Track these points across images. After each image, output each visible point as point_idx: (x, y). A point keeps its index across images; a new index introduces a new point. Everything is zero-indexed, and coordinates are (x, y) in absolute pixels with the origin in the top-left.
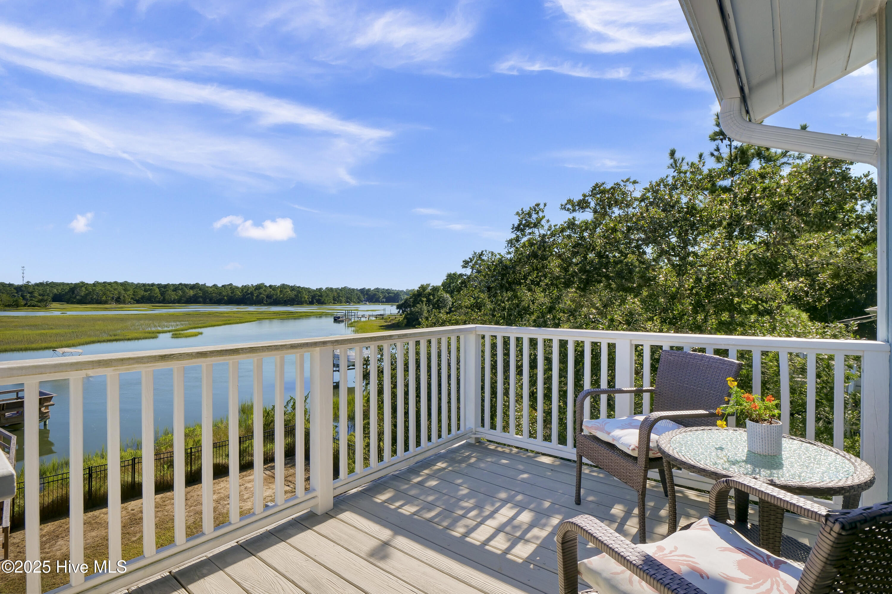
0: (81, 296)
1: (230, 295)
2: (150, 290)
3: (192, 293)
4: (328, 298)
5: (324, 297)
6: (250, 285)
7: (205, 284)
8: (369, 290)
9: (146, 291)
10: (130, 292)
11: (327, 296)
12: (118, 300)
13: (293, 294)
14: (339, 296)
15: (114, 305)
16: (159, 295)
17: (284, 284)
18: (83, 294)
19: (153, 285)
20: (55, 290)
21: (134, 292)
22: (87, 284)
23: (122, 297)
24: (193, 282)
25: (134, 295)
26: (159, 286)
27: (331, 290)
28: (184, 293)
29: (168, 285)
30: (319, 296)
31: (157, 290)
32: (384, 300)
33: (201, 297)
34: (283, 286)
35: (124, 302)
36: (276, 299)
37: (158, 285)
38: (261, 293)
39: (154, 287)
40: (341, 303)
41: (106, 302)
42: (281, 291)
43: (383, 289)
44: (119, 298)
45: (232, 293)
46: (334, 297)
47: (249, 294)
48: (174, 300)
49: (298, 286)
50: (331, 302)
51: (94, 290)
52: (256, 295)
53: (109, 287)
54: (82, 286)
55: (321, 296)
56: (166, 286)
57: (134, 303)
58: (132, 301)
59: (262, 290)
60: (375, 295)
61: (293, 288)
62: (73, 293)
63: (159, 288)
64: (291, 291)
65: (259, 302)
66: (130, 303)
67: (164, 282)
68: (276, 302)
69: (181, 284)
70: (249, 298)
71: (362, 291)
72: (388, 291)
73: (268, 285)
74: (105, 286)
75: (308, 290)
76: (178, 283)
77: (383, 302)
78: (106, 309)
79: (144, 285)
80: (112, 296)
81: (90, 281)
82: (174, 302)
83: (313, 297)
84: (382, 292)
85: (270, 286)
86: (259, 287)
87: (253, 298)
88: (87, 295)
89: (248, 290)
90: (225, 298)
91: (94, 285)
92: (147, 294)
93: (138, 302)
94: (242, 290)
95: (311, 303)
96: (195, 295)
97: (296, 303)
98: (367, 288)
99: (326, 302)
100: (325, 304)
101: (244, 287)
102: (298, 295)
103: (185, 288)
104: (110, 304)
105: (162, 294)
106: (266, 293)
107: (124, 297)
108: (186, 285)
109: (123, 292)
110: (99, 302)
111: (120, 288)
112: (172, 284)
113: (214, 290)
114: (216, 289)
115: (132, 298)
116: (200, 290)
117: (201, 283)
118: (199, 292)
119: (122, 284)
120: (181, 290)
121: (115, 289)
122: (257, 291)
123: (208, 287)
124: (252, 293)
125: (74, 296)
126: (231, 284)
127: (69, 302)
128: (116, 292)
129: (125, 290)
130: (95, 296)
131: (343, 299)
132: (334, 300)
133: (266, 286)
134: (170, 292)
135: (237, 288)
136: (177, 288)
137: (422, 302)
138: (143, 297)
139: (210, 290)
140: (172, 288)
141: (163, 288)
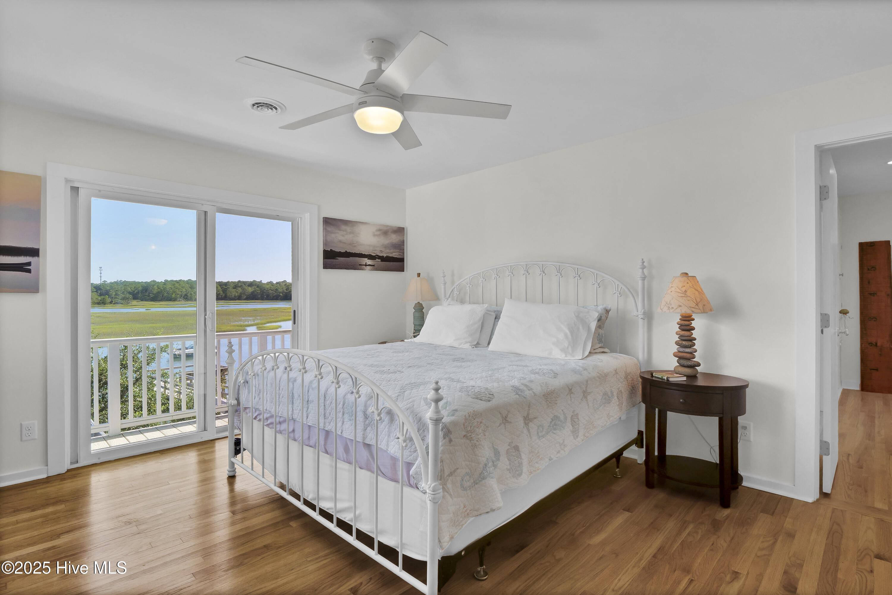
0: (154, 294)
1: (285, 291)
3: (250, 290)
12: (187, 298)
15: (183, 302)
16: (222, 292)
18: (155, 291)
22: (158, 282)
23: (190, 295)
28: (243, 289)
29: (228, 282)
35: (191, 299)
41: (175, 300)
44: (186, 295)
45: (286, 289)
48: (235, 296)
51: (165, 288)
53: (177, 285)
54: (154, 285)
56: (227, 284)
62: (146, 289)
69: (239, 282)
74: (173, 284)
76: (236, 280)
80: (180, 293)
88: (158, 293)
90: (281, 294)
91: (164, 283)
96: (253, 293)
103: (244, 286)
104: (179, 301)
108: (244, 283)
109: (190, 290)
110: (170, 299)
111: (187, 286)
114: (273, 286)
116: (258, 287)
117: (258, 280)
118: (257, 289)
120: (240, 287)
121: (183, 287)
123: (264, 284)
126: (285, 281)
128: (184, 290)
130: (166, 294)
134: (231, 289)
136: (237, 285)
140: (232, 285)
141: (224, 285)
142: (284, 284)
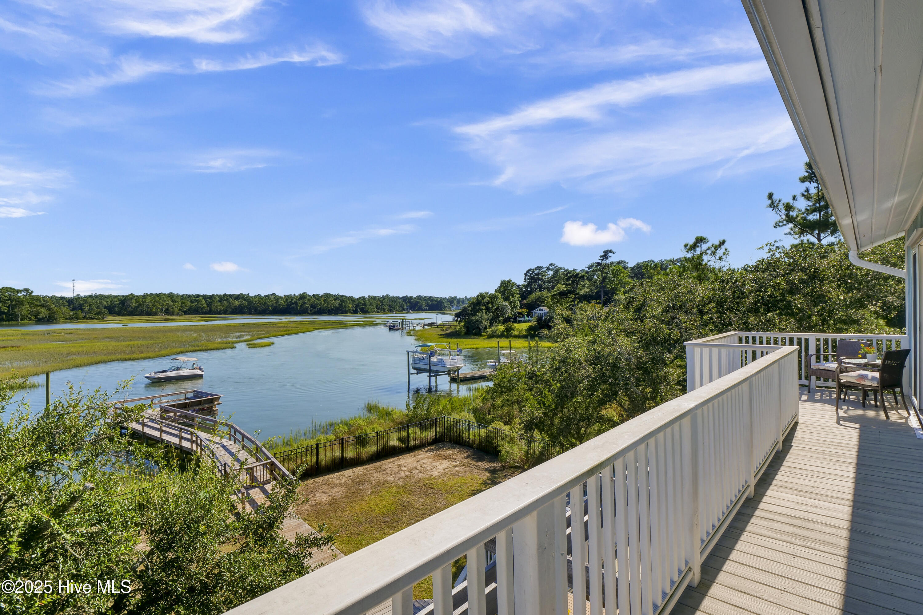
0: (132, 308)
1: (275, 305)
2: (197, 301)
3: (237, 303)
4: (372, 307)
5: (368, 306)
6: (293, 294)
7: (248, 294)
8: (411, 298)
9: (192, 302)
10: (178, 303)
11: (371, 304)
12: (167, 312)
13: (336, 303)
14: (382, 304)
15: (164, 317)
16: (206, 306)
17: (327, 293)
18: (133, 306)
19: (198, 296)
20: (105, 303)
21: (182, 303)
22: (137, 296)
23: (170, 309)
24: (237, 292)
25: (181, 306)
26: (205, 297)
27: (374, 298)
28: (229, 303)
29: (213, 295)
30: (363, 305)
31: (203, 301)
32: (427, 308)
33: (247, 307)
34: (327, 295)
35: (173, 314)
36: (320, 308)
37: (203, 296)
38: (305, 303)
39: (201, 298)
40: (384, 311)
41: (155, 314)
42: (325, 300)
43: (426, 297)
44: (167, 309)
45: (276, 303)
46: (377, 306)
47: (293, 304)
48: (220, 311)
49: (341, 294)
50: (374, 311)
51: (144, 302)
52: (300, 304)
53: (157, 299)
54: (132, 299)
55: (365, 305)
56: (212, 297)
57: (182, 315)
58: (180, 312)
59: (306, 299)
60: (418, 302)
61: (336, 297)
62: (124, 305)
63: (204, 299)
64: (335, 300)
65: (303, 312)
66: (178, 314)
67: (209, 293)
68: (320, 312)
69: (225, 295)
70: (293, 307)
71: (405, 299)
72: (431, 299)
73: (311, 295)
74: (154, 298)
75: (351, 299)
76: (222, 293)
77: (427, 310)
78: (158, 321)
79: (189, 296)
80: (161, 307)
81: (139, 292)
82: (220, 313)
83: (357, 306)
84: (425, 300)
85: (314, 295)
86: (303, 296)
87: (297, 308)
88: (137, 307)
89: (292, 300)
90: (270, 308)
91: (143, 296)
92: (194, 305)
93: (186, 313)
94: (287, 300)
95: (355, 312)
96: (240, 306)
97: (340, 312)
98: (409, 296)
99: (370, 310)
100: (369, 313)
101: (287, 297)
102: (342, 304)
103: (230, 299)
104: (160, 315)
105: (209, 305)
106: (310, 303)
107: (173, 308)
108: (231, 296)
109: (172, 303)
110: (149, 314)
111: (168, 300)
112: (217, 295)
113: (258, 301)
114: (261, 299)
115: (180, 310)
116: (245, 300)
117: (245, 293)
118: (245, 302)
119: (169, 296)
120: (226, 300)
121: (164, 301)
122: (301, 301)
123: (252, 297)
124: (296, 303)
125: (124, 308)
126: (274, 294)
127: (119, 314)
128: (165, 304)
129: (173, 301)
130: (145, 308)
131: (387, 308)
132: (378, 308)
133: (309, 296)
134: (215, 303)
135: (281, 297)
136: (223, 298)
137: (481, 310)
138: (190, 309)
139: (254, 300)
140: (217, 299)
141: (209, 299)
142: (273, 296)
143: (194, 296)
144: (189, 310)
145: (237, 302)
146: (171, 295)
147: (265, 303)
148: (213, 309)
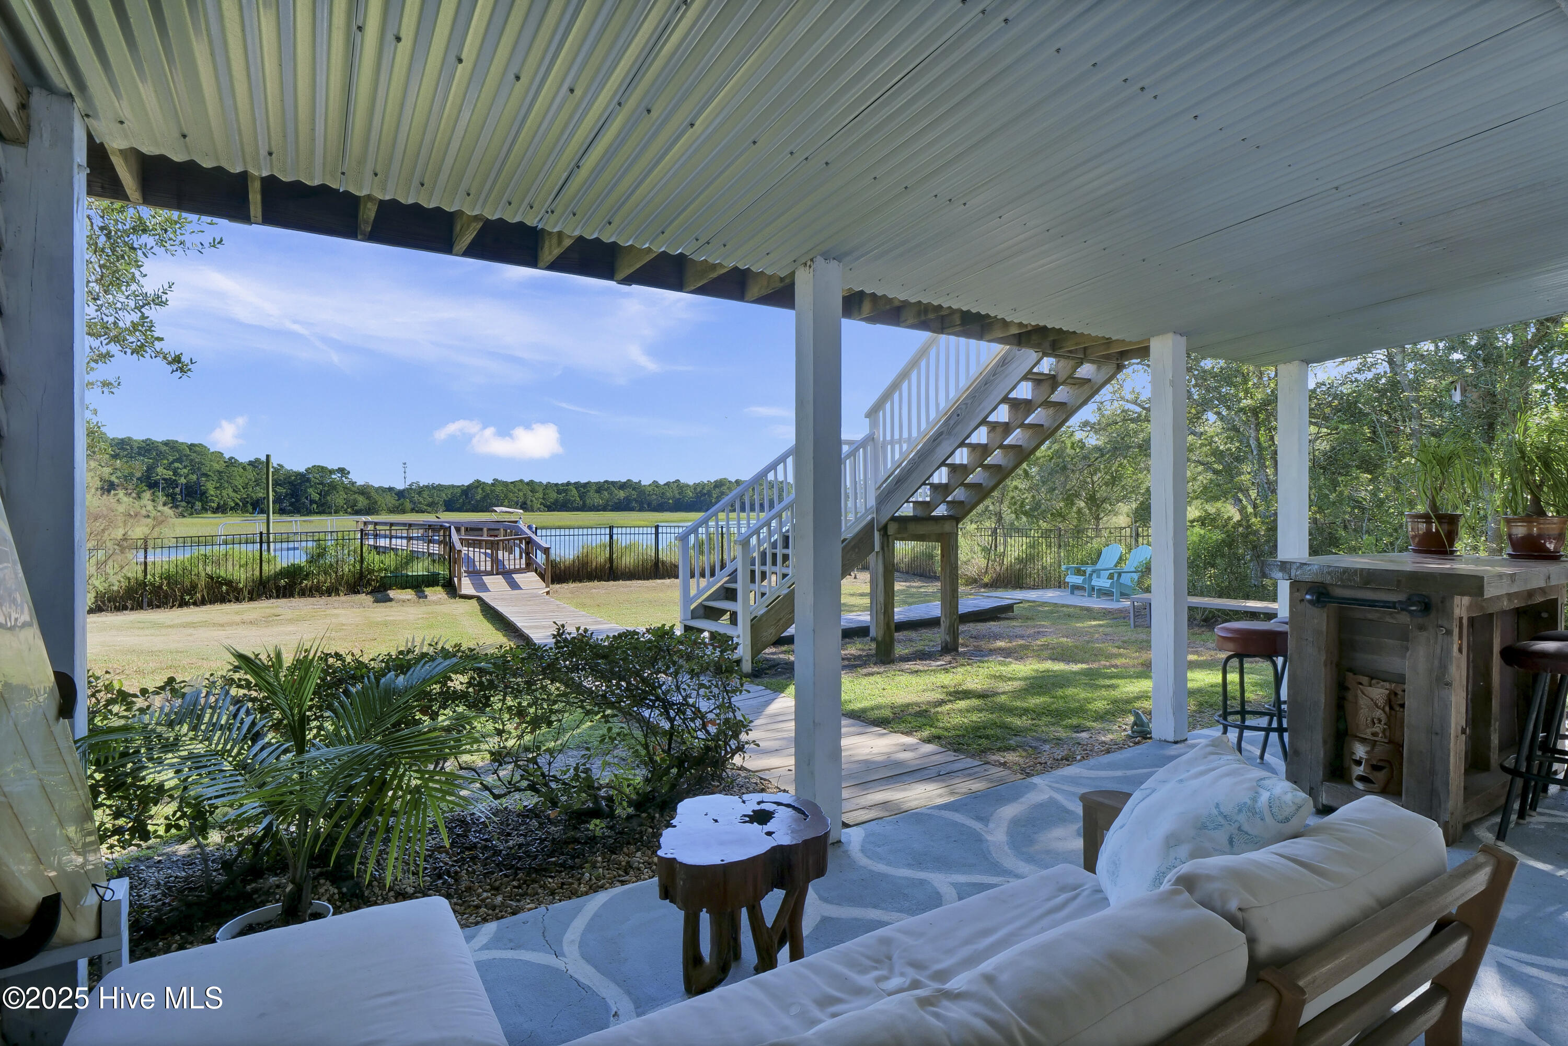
0: (477, 500)
1: (678, 496)
2: (565, 491)
3: (622, 494)
6: (706, 481)
7: (640, 481)
10: (540, 495)
16: (578, 499)
18: (478, 497)
19: (568, 484)
21: (544, 494)
22: (484, 483)
23: (529, 503)
24: (623, 478)
25: (543, 499)
26: (577, 485)
28: (611, 494)
29: (589, 483)
31: (574, 492)
35: (532, 508)
37: (577, 483)
39: (570, 487)
45: (679, 494)
47: (705, 494)
48: (599, 506)
51: (492, 491)
52: (715, 496)
53: (512, 487)
54: (477, 487)
56: (586, 485)
57: (544, 511)
58: (542, 506)
59: (725, 488)
62: (467, 495)
63: (576, 488)
66: (539, 510)
67: (584, 480)
69: (606, 482)
70: (704, 501)
73: (734, 481)
74: (507, 486)
76: (602, 480)
79: (556, 485)
80: (515, 499)
81: (488, 478)
82: (595, 509)
85: (738, 483)
86: (721, 483)
88: (483, 498)
89: (702, 489)
90: (671, 501)
91: (493, 485)
92: (561, 496)
93: (549, 508)
94: (695, 489)
96: (627, 498)
101: (697, 486)
103: (613, 488)
105: (582, 497)
107: (532, 501)
108: (613, 483)
109: (530, 494)
111: (526, 489)
112: (594, 482)
113: (656, 490)
114: (657, 487)
115: (542, 503)
116: (634, 489)
117: (635, 480)
118: (633, 492)
119: (528, 484)
120: (606, 490)
121: (520, 490)
122: (717, 490)
123: (644, 485)
124: (709, 493)
125: (468, 500)
126: (678, 481)
127: (464, 508)
128: (521, 494)
129: (533, 491)
130: (494, 501)
133: (731, 482)
134: (592, 494)
136: (601, 487)
139: (649, 489)
140: (594, 488)
141: (583, 488)
143: (562, 485)
144: (554, 504)
145: (622, 492)
146: (531, 483)
147: (663, 493)
148: (588, 502)
